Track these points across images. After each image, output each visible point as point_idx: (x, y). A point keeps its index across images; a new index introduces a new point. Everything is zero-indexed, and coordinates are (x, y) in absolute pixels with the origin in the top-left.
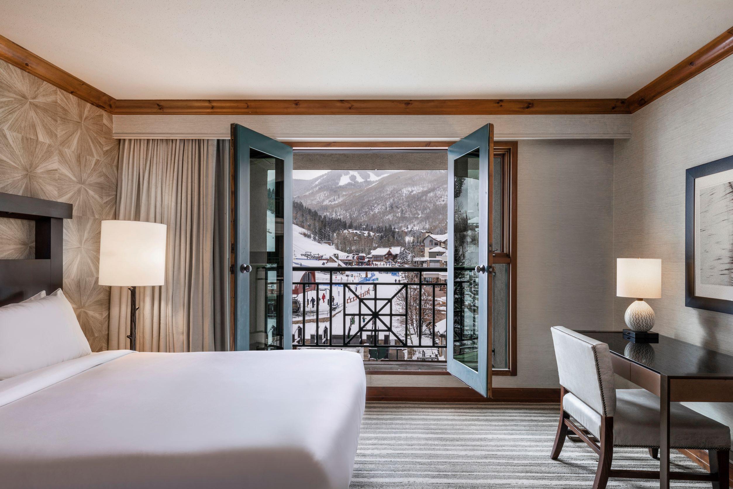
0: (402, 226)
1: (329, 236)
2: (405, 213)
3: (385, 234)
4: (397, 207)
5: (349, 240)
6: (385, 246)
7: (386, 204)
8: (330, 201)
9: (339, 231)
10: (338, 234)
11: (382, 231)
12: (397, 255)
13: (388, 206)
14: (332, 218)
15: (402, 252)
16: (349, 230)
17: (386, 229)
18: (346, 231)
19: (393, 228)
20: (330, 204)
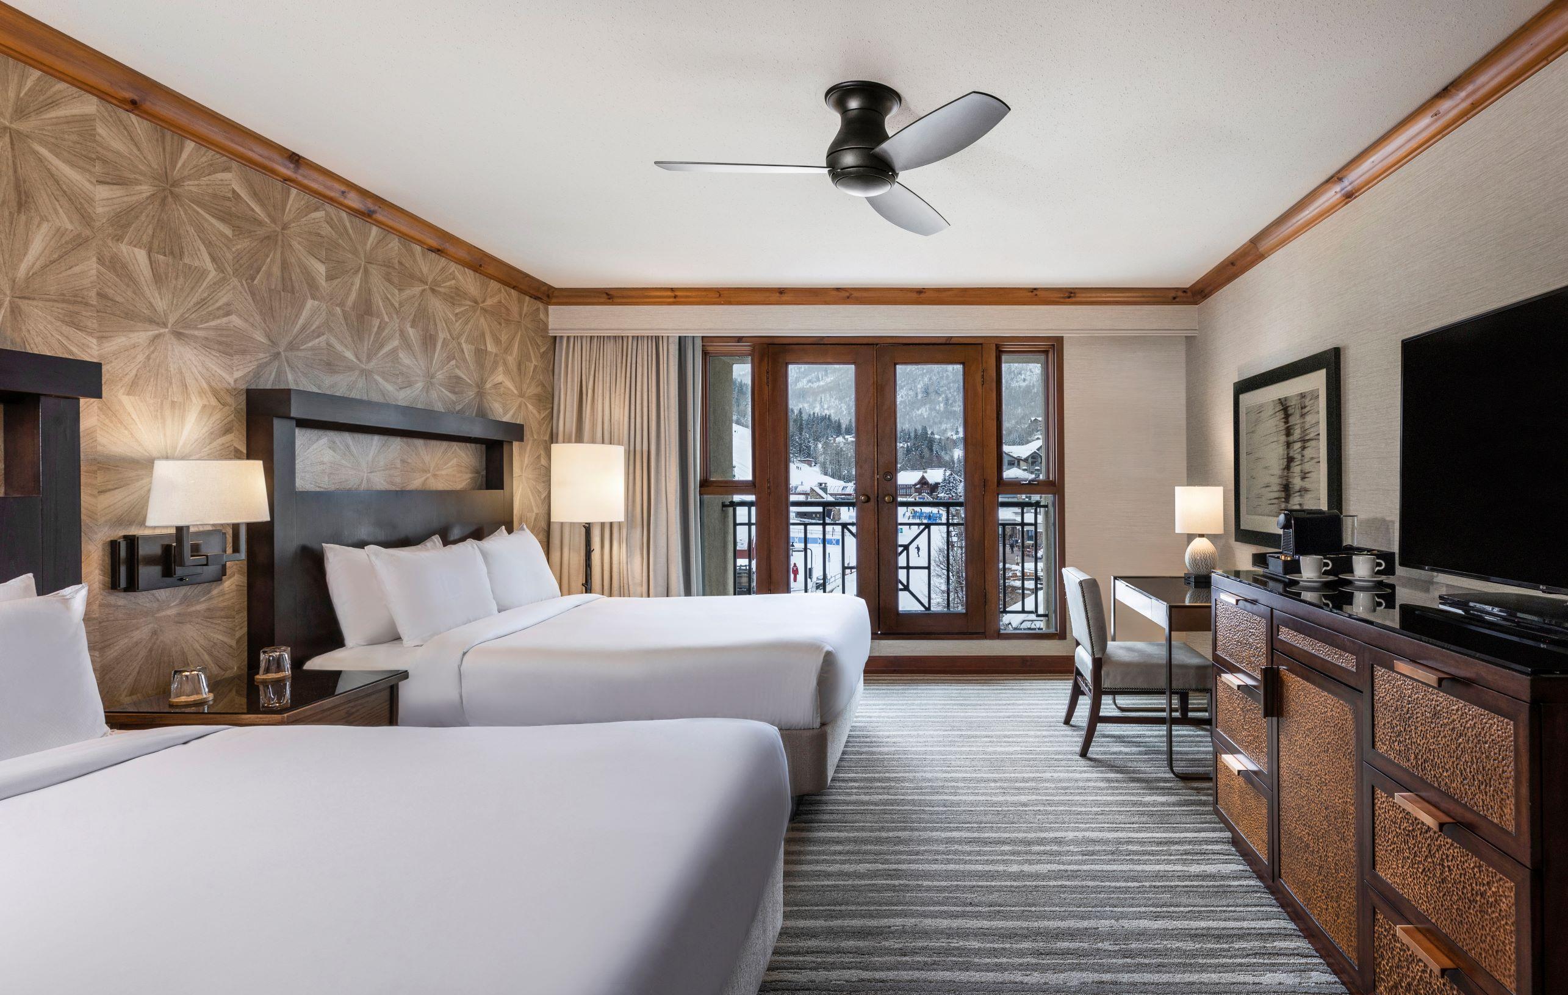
0: (946, 429)
1: (809, 448)
2: (951, 404)
3: (914, 444)
4: (937, 393)
5: (847, 456)
6: (914, 468)
7: (916, 387)
8: (809, 381)
9: (827, 438)
10: (826, 445)
11: (909, 438)
12: (937, 484)
13: (919, 390)
14: (814, 413)
15: (947, 478)
16: (847, 437)
17: (916, 435)
18: (840, 439)
19: (929, 432)
20: (810, 386)
